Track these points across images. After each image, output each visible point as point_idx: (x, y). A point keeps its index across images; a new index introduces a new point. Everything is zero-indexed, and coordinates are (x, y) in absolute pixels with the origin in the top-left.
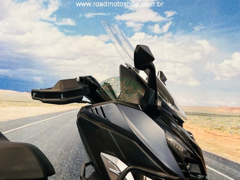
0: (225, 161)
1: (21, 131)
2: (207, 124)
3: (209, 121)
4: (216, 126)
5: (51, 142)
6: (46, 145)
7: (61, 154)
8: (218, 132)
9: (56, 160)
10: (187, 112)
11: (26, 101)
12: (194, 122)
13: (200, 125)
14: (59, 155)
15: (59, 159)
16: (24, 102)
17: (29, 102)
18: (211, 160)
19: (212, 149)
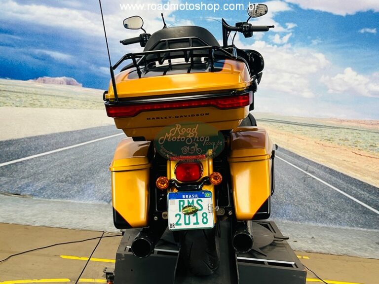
0: (332, 172)
2: (318, 135)
3: (320, 132)
4: (326, 137)
8: (327, 143)
10: (300, 123)
12: (306, 132)
13: (311, 136)
18: (318, 170)
19: (320, 159)
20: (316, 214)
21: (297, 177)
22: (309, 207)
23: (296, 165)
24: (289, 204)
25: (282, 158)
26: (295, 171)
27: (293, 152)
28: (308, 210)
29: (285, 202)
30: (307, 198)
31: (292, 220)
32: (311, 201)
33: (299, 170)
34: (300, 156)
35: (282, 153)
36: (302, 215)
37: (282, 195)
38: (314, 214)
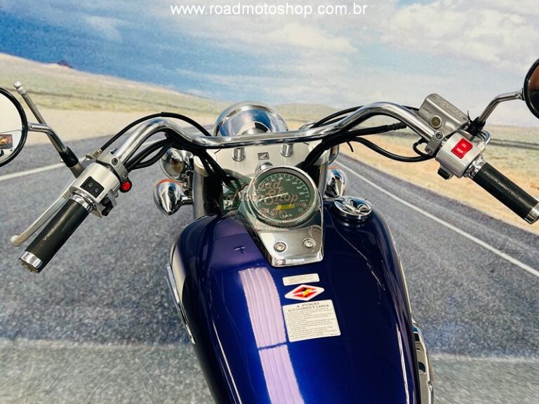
1: (36, 183)
5: (133, 212)
6: (118, 220)
7: (159, 244)
9: (145, 259)
10: (505, 141)
11: (55, 91)
14: (154, 245)
15: (153, 256)
16: (48, 94)
17: (65, 96)
18: (527, 247)
20: (504, 338)
21: (477, 262)
22: (493, 324)
23: (480, 238)
24: (450, 322)
25: (449, 223)
26: (474, 250)
27: (477, 208)
28: (490, 330)
29: (443, 318)
30: (491, 305)
31: (454, 352)
32: (499, 311)
33: (485, 248)
34: (492, 218)
35: (452, 212)
36: (476, 341)
37: (439, 302)
38: (502, 338)
